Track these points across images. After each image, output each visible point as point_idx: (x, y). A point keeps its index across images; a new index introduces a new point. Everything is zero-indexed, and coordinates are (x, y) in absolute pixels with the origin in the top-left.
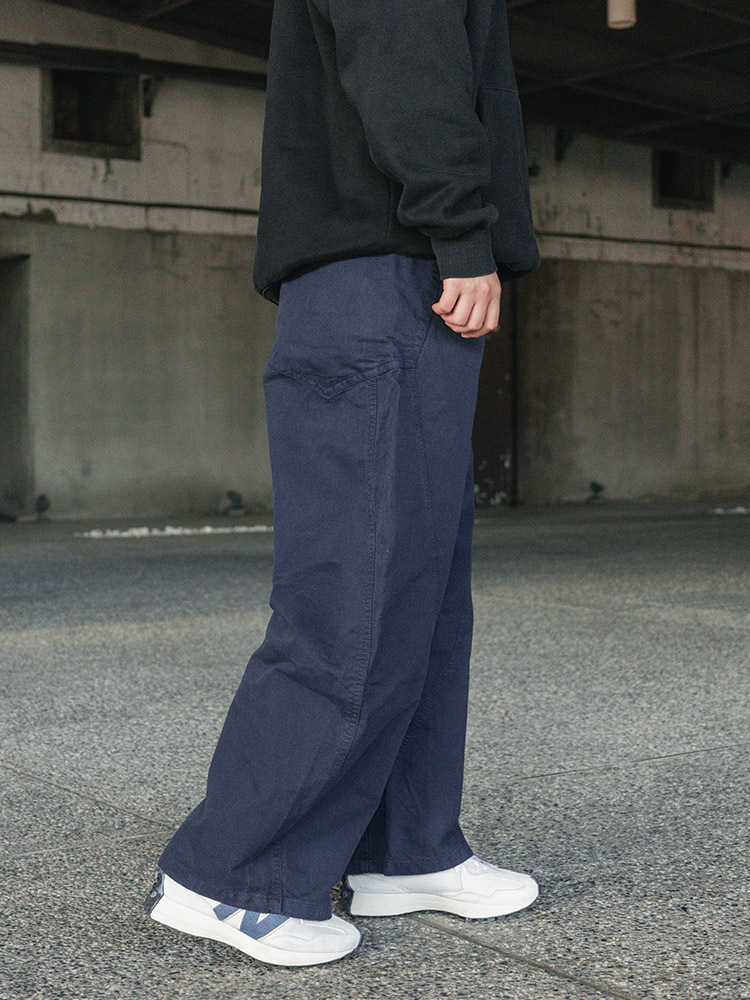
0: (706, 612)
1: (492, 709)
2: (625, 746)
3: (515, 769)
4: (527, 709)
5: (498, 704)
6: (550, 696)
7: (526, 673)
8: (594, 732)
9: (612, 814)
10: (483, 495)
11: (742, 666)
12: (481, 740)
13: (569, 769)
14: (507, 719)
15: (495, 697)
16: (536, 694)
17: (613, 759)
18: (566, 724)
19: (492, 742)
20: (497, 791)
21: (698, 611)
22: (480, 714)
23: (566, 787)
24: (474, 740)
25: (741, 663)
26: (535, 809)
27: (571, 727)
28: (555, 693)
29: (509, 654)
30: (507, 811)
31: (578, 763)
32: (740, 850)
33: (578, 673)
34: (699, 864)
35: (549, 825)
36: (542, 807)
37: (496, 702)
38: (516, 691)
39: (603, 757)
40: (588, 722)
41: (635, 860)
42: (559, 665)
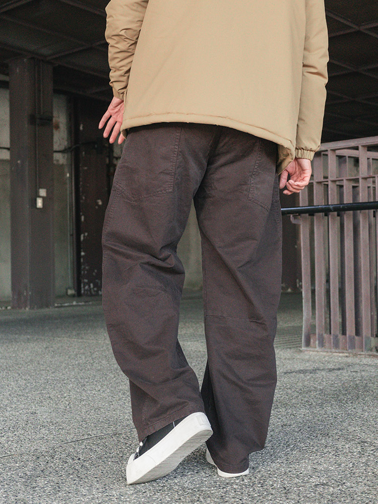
0: (189, 343)
1: (62, 402)
2: (128, 420)
3: (62, 437)
4: (81, 400)
5: (66, 399)
6: (96, 392)
7: (87, 380)
8: (114, 413)
9: (110, 463)
10: (95, 289)
11: (201, 371)
12: (49, 420)
13: (93, 435)
14: (68, 407)
15: (65, 395)
16: (89, 392)
17: (119, 428)
18: (99, 409)
19: (55, 422)
20: (47, 452)
21: (185, 343)
22: (54, 405)
23: (88, 447)
24: (45, 421)
25: (200, 369)
26: (66, 462)
27: (102, 410)
28: (99, 391)
29: (81, 370)
30: (49, 465)
31: (99, 431)
32: (176, 482)
33: (114, 379)
34: (151, 493)
35: (71, 472)
36: (71, 460)
37: (65, 397)
38: (78, 390)
39: (114, 427)
40: (112, 406)
41: (114, 493)
42: (106, 375)
